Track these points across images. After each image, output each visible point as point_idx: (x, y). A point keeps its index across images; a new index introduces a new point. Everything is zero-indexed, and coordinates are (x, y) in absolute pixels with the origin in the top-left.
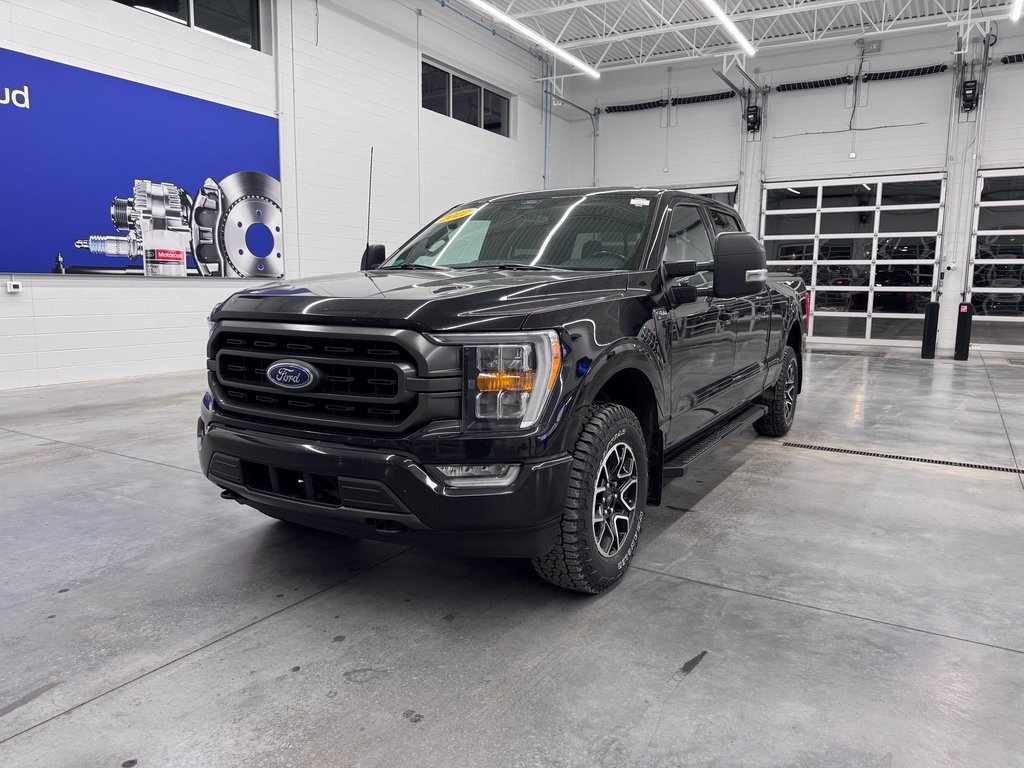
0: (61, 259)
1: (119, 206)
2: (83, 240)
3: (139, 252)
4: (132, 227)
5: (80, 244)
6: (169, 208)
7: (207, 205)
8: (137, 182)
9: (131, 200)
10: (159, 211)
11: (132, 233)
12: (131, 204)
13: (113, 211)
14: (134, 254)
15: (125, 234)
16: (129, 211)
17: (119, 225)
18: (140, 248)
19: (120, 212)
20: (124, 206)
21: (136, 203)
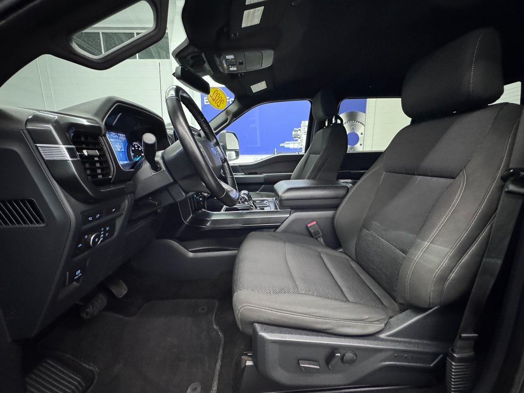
0: (275, 150)
1: (295, 131)
2: (283, 143)
3: (302, 147)
4: (299, 138)
5: (282, 145)
8: (302, 122)
9: (300, 128)
11: (299, 140)
12: (299, 130)
13: (293, 133)
14: (299, 147)
15: (297, 140)
16: (299, 132)
17: (295, 137)
18: (302, 145)
19: (296, 133)
20: (297, 131)
21: (302, 129)
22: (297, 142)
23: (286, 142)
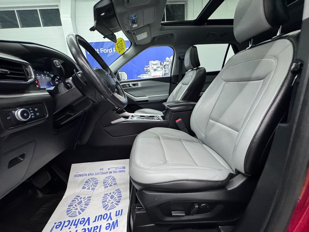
5: (139, 76)
6: (157, 66)
7: (167, 64)
8: (150, 62)
9: (149, 66)
10: (155, 67)
12: (149, 67)
13: (145, 69)
15: (148, 73)
16: (148, 68)
17: (146, 72)
18: (151, 76)
19: (147, 69)
20: (147, 67)
21: (150, 66)
22: (148, 74)
23: (141, 75)
